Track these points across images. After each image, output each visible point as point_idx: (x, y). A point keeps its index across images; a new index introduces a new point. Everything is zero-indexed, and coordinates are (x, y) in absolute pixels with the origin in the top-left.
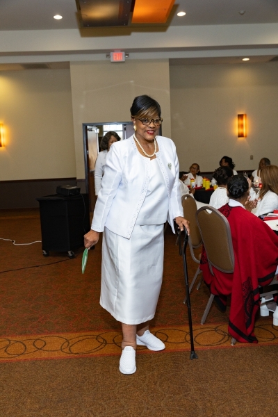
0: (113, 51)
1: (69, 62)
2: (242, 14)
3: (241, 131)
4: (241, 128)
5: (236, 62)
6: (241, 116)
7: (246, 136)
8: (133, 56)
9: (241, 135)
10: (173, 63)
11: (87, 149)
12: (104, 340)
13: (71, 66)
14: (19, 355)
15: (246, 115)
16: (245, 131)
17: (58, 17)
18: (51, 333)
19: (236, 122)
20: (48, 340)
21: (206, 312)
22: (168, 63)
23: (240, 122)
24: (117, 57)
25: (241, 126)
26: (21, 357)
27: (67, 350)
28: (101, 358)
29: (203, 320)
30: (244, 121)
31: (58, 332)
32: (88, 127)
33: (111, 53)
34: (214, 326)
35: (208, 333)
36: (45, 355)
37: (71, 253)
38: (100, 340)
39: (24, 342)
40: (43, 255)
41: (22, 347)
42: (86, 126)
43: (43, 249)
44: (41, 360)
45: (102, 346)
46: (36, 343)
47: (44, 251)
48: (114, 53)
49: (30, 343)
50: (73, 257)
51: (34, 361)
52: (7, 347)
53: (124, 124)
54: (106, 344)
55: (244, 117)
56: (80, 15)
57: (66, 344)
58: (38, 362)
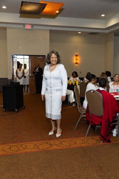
0: (26, 24)
1: (6, 28)
2: (81, 15)
3: (76, 61)
4: (76, 60)
5: (75, 34)
6: (77, 56)
8: (35, 27)
9: (77, 63)
10: (51, 31)
11: (13, 66)
12: (50, 144)
13: (7, 29)
14: (18, 151)
16: (78, 61)
17: (4, 7)
18: (26, 142)
19: (75, 58)
20: (27, 145)
21: (88, 131)
22: (49, 32)
23: (76, 58)
24: (28, 27)
25: (77, 59)
26: (19, 152)
27: (37, 148)
28: (54, 151)
29: (86, 135)
30: (78, 58)
31: (29, 141)
32: (14, 56)
33: (25, 25)
34: (91, 137)
35: (90, 140)
36: (29, 150)
37: (17, 110)
38: (49, 144)
39: (17, 146)
40: (4, 111)
41: (17, 148)
42: (13, 56)
43: (3, 108)
44: (28, 152)
45: (51, 146)
46: (22, 146)
47: (4, 109)
48: (27, 25)
49: (19, 146)
50: (18, 112)
51: (26, 153)
52: (10, 148)
53: (30, 56)
54: (52, 145)
55: (78, 56)
56: (21, 8)
57: (35, 146)
58: (28, 153)
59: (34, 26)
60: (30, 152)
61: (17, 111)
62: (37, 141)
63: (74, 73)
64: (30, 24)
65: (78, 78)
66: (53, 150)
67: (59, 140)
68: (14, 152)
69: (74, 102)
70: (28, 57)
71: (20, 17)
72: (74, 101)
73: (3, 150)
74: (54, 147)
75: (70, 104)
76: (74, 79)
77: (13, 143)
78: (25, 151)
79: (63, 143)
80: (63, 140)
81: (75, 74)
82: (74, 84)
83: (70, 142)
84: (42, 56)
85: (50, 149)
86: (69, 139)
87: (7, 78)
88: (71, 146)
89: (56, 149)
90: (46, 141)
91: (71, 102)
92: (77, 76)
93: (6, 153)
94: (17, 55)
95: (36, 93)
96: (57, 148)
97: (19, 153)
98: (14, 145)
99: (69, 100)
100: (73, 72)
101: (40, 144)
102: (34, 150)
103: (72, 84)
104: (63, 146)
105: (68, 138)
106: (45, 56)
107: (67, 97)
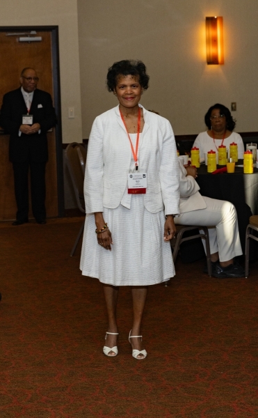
3: (212, 51)
6: (211, 22)
7: (223, 63)
9: (213, 60)
15: (221, 18)
16: (220, 51)
19: (203, 32)
23: (211, 32)
30: (219, 31)
55: (218, 23)
63: (217, 113)
65: (235, 138)
72: (239, 252)
76: (219, 142)
82: (231, 169)
84: (39, 29)
91: (225, 258)
92: (230, 126)
95: (16, 223)
99: (212, 252)
100: (211, 109)
103: (218, 167)
106: (54, 29)
107: (202, 232)
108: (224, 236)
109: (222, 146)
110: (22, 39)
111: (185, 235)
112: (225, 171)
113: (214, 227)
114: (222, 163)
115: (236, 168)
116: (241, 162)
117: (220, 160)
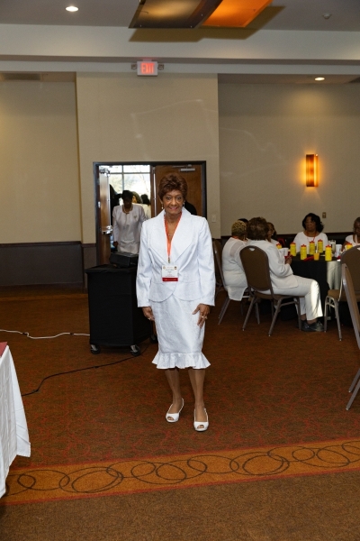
0: (141, 59)
1: (75, 74)
2: (328, 18)
3: (310, 178)
4: (308, 173)
6: (310, 158)
7: (317, 186)
8: (169, 68)
9: (310, 184)
10: (222, 79)
12: (281, 457)
13: (78, 79)
14: (182, 480)
15: (317, 156)
16: (316, 178)
17: (72, 9)
19: (304, 165)
20: (205, 460)
22: (216, 81)
23: (310, 165)
24: (147, 69)
25: (311, 171)
27: (242, 471)
30: (315, 165)
33: (138, 63)
36: (218, 478)
37: (136, 348)
38: (276, 457)
39: (174, 464)
40: (92, 352)
41: (177, 469)
42: (97, 167)
43: (91, 344)
44: (219, 484)
45: (285, 465)
46: (192, 464)
47: (93, 346)
48: (143, 63)
49: (183, 465)
50: (138, 354)
51: (212, 486)
52: (156, 470)
53: (153, 164)
54: (288, 462)
55: (315, 159)
56: (138, 11)
57: (234, 465)
58: (218, 488)
59: (166, 65)
60: (225, 483)
61: (135, 351)
62: (235, 447)
63: (309, 219)
64: (154, 60)
65: (322, 236)
66: (297, 476)
67: (306, 446)
68: (172, 482)
69: (320, 320)
70: (147, 168)
71: (134, 38)
73: (135, 477)
74: (297, 468)
75: (307, 327)
77: (159, 454)
78: (205, 479)
79: (322, 454)
80: (320, 447)
81: (311, 224)
82: (316, 258)
83: (344, 453)
84: (194, 163)
85: (284, 473)
86: (340, 443)
87: (79, 243)
88: (350, 466)
89: (306, 476)
90: (265, 450)
92: (319, 228)
93: (148, 486)
94: (111, 164)
96: (308, 470)
97: (189, 487)
98: (163, 460)
99: (302, 313)
100: (307, 217)
101: (248, 457)
102: (232, 477)
103: (308, 256)
104: (325, 464)
105: (333, 438)
106: (204, 163)
107: (295, 300)
108: (310, 303)
109: (313, 242)
110: (182, 170)
111: (283, 302)
112: (313, 259)
113: (303, 297)
114: (312, 253)
115: (320, 257)
116: (324, 253)
117: (310, 251)
